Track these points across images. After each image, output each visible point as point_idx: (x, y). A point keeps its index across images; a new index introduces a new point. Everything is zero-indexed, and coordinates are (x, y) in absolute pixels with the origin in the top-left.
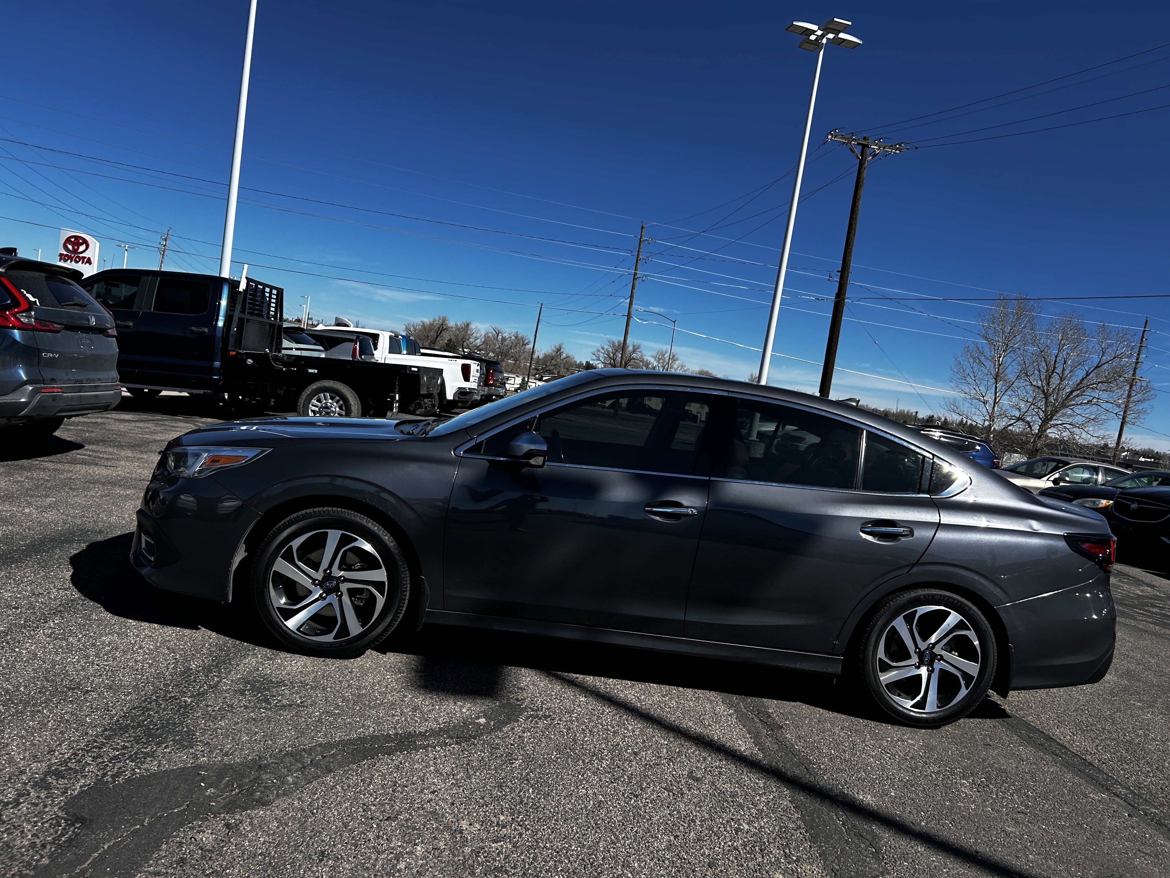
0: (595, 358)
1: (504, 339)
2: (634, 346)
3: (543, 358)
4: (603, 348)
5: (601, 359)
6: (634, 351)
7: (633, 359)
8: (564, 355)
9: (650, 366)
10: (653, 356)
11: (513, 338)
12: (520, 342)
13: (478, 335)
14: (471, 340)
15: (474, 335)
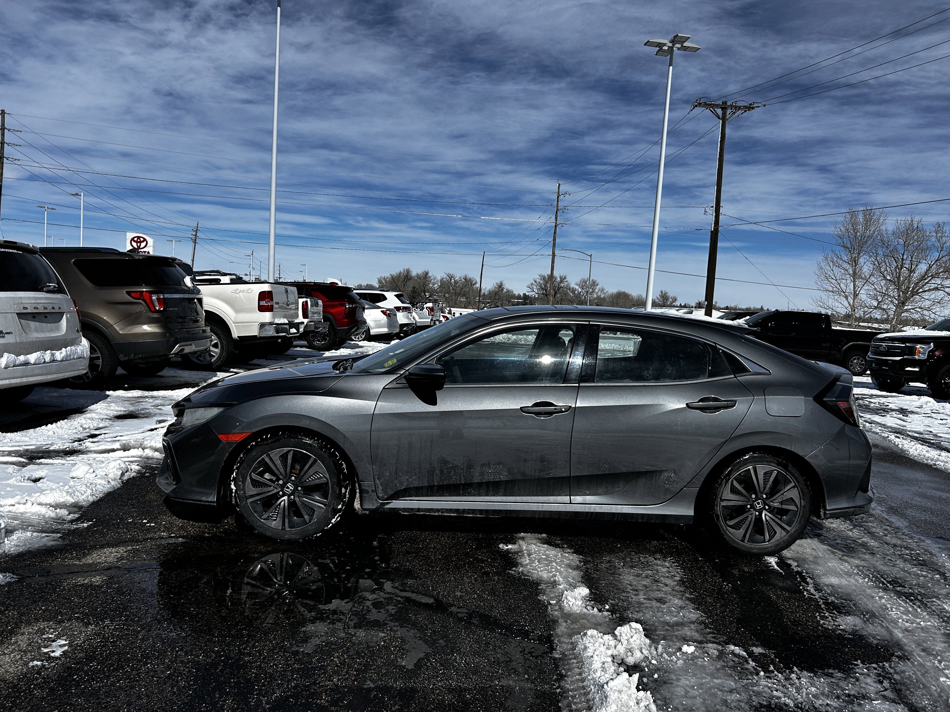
0: (530, 290)
1: (456, 283)
2: (561, 278)
3: (488, 294)
4: (536, 282)
5: (535, 290)
6: (561, 281)
7: (561, 287)
8: (505, 290)
9: (576, 292)
10: (577, 284)
11: (463, 280)
12: (468, 282)
13: (435, 281)
14: (431, 285)
15: (432, 281)
